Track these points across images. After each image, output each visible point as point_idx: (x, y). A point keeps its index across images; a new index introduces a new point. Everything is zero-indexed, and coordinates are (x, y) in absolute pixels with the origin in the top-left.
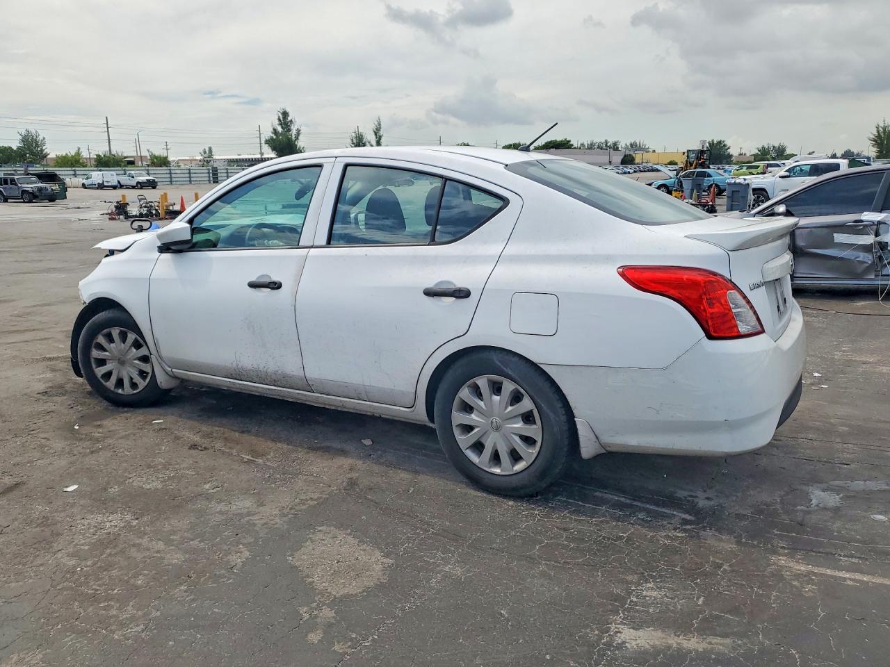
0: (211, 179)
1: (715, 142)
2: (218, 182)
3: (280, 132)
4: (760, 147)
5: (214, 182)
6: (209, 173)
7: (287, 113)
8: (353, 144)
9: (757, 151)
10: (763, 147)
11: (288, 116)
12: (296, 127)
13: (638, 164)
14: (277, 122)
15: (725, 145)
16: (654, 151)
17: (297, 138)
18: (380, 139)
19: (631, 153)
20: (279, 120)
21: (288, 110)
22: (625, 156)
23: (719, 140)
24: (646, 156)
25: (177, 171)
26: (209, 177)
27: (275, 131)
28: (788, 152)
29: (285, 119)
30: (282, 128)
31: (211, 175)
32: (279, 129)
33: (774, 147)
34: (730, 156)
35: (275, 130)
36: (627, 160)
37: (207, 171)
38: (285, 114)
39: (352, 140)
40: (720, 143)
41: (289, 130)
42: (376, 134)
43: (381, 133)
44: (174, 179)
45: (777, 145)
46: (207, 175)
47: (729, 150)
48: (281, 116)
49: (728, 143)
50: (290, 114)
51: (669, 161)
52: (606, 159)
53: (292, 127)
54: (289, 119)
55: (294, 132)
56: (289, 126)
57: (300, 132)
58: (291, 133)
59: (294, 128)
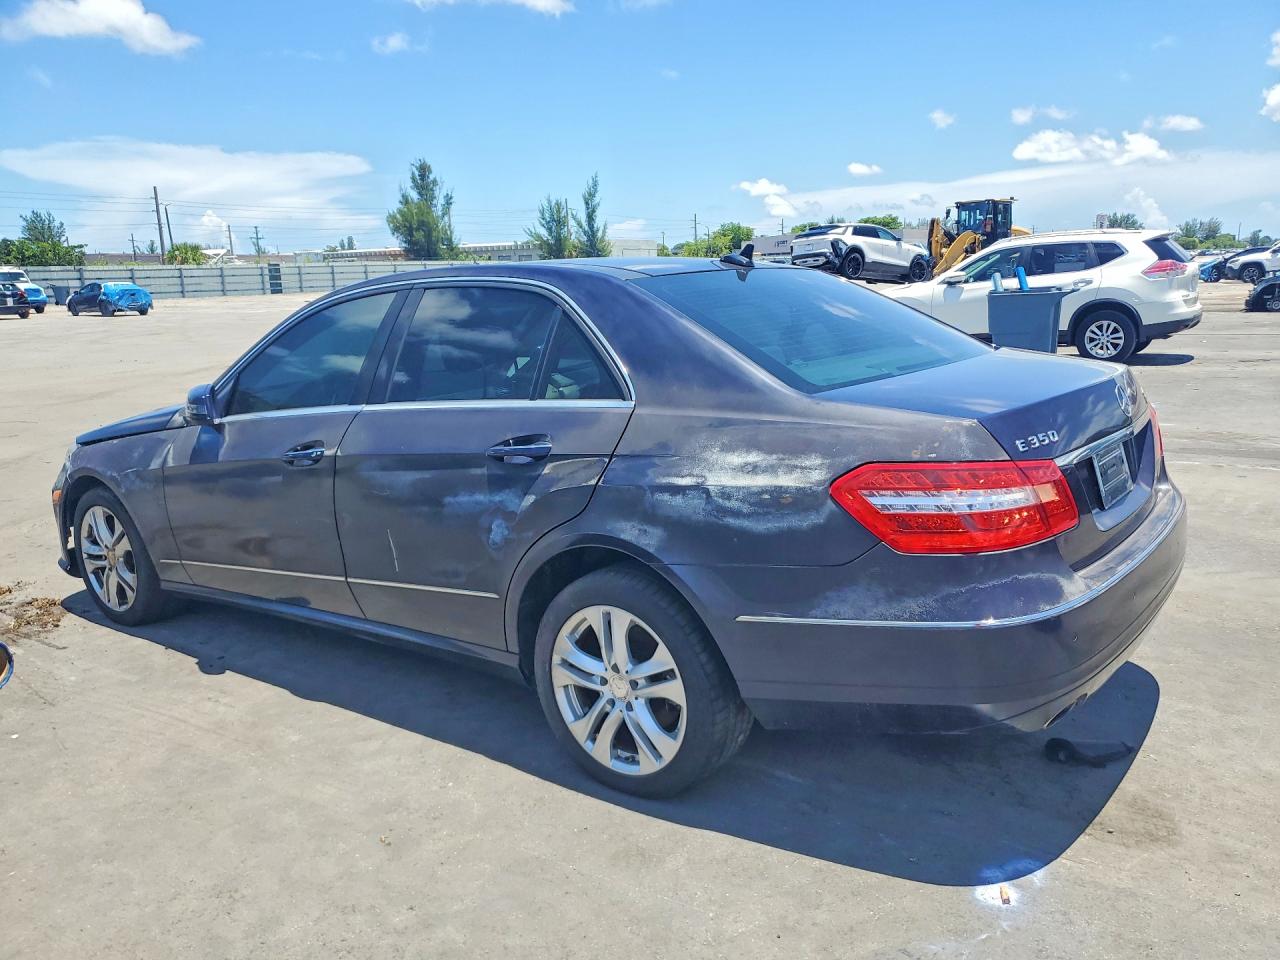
0: (268, 286)
1: (1119, 215)
2: (280, 292)
3: (416, 201)
4: (1183, 224)
5: (273, 292)
6: (261, 275)
7: (428, 168)
10: (1187, 224)
11: (430, 172)
12: (443, 192)
14: (409, 183)
15: (1133, 222)
17: (445, 212)
18: (594, 211)
20: (413, 179)
21: (429, 162)
23: (1126, 214)
25: (195, 273)
26: (263, 283)
27: (405, 200)
28: (1223, 231)
29: (423, 179)
30: (419, 193)
31: (267, 278)
32: (414, 195)
33: (1201, 223)
35: (406, 197)
37: (258, 272)
38: (424, 170)
40: (1125, 218)
41: (433, 198)
42: (587, 203)
43: (597, 199)
45: (1206, 220)
46: (259, 279)
48: (417, 173)
49: (1138, 219)
50: (433, 169)
53: (437, 193)
54: (432, 177)
55: (440, 201)
56: (432, 190)
57: (452, 201)
58: (435, 202)
59: (440, 193)
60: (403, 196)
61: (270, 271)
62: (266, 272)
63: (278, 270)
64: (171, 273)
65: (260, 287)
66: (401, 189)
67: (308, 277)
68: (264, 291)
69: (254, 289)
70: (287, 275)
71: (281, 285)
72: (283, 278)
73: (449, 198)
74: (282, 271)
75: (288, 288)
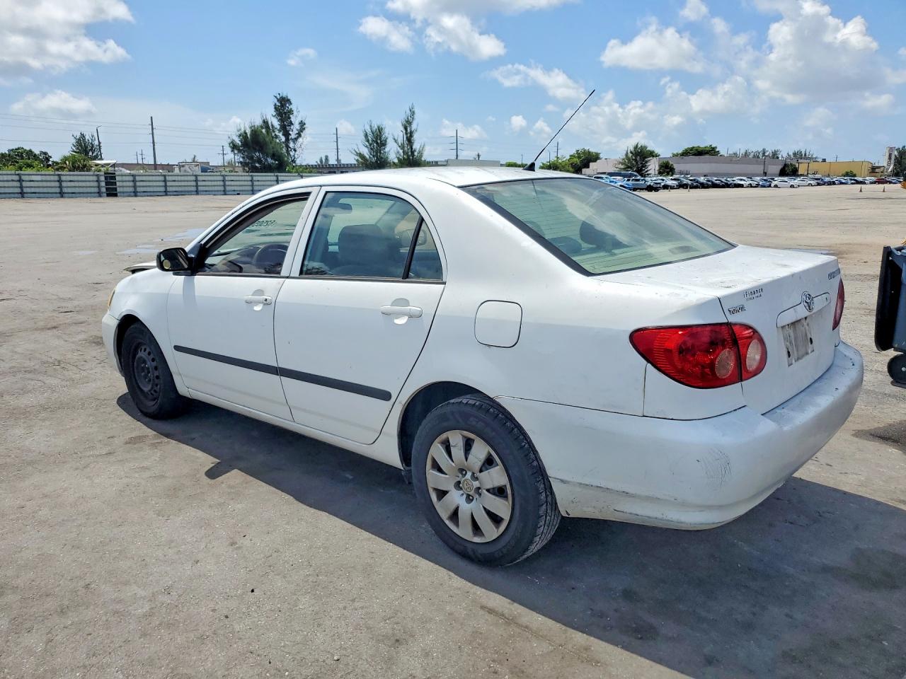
0: (104, 190)
2: (115, 195)
5: (109, 195)
6: (98, 181)
7: (288, 101)
8: (368, 141)
11: (290, 103)
12: (299, 119)
13: (801, 175)
14: (271, 111)
16: (824, 160)
17: (299, 135)
19: (794, 162)
20: (276, 109)
21: (290, 96)
22: (785, 165)
24: (813, 166)
25: (34, 178)
26: (99, 187)
29: (283, 108)
30: (279, 120)
31: (103, 184)
32: (275, 123)
35: (265, 122)
36: (789, 171)
37: (95, 178)
38: (284, 101)
39: (366, 136)
44: (25, 190)
46: (96, 184)
48: (278, 104)
50: (293, 101)
51: (844, 172)
52: (760, 169)
53: (293, 119)
54: (290, 107)
55: (296, 127)
56: (290, 118)
57: (305, 126)
58: (292, 127)
59: (296, 120)
61: (106, 178)
62: (102, 178)
63: (114, 178)
64: (10, 178)
65: (96, 190)
67: (141, 184)
68: (100, 194)
69: (91, 193)
70: (123, 181)
71: (116, 189)
72: (118, 184)
73: (302, 124)
74: (117, 178)
75: (123, 193)
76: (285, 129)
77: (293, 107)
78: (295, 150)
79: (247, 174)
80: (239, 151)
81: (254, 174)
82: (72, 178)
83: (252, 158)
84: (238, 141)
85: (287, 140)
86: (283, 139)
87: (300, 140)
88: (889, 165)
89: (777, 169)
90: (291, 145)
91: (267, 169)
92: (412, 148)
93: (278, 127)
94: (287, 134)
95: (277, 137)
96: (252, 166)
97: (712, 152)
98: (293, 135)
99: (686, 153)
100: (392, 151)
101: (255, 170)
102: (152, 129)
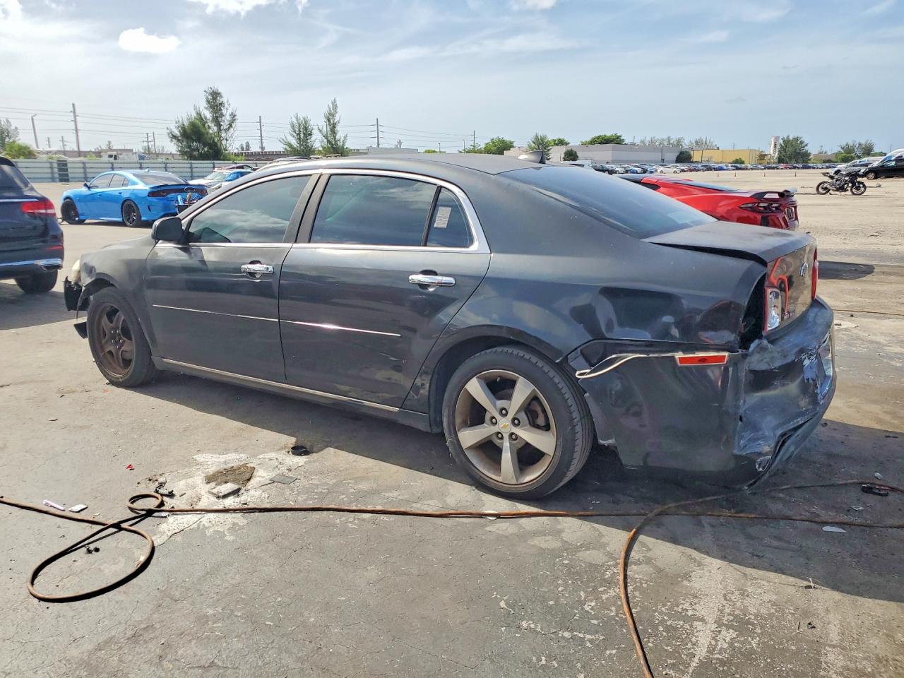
0: (57, 175)
1: (791, 138)
2: (67, 180)
3: (208, 117)
4: (844, 144)
5: (61, 180)
6: (51, 168)
7: (219, 94)
8: (295, 131)
9: (840, 149)
10: (847, 145)
11: (221, 97)
12: (230, 111)
13: (695, 161)
14: (203, 104)
15: (802, 143)
16: (718, 148)
17: (230, 126)
19: (690, 150)
20: (208, 102)
21: (220, 90)
22: (681, 152)
23: (796, 137)
24: (707, 154)
26: (52, 173)
28: (876, 150)
29: (215, 100)
30: (212, 112)
31: (56, 170)
32: (208, 114)
33: (860, 144)
34: (807, 155)
35: (199, 114)
36: (683, 158)
37: (48, 165)
38: (215, 95)
39: (293, 127)
40: (796, 139)
41: (222, 115)
45: (863, 142)
46: (49, 170)
47: (806, 148)
48: (210, 97)
49: (806, 139)
50: (223, 94)
51: (734, 159)
52: (658, 156)
53: (224, 111)
54: (221, 100)
55: (227, 118)
56: (221, 110)
57: (236, 118)
58: (223, 118)
59: (227, 112)
60: (198, 114)
61: (58, 165)
62: (55, 165)
63: (66, 165)
65: (50, 175)
66: (195, 109)
67: (91, 170)
68: (53, 180)
69: (45, 178)
70: (73, 168)
71: (67, 175)
72: (69, 170)
73: (233, 116)
74: (69, 165)
75: (74, 178)
76: (217, 121)
77: (224, 99)
78: (227, 140)
79: (187, 162)
80: (178, 141)
81: (193, 162)
82: (27, 165)
83: (189, 147)
84: (177, 132)
85: (220, 130)
86: (215, 129)
87: (231, 130)
88: (774, 153)
89: (674, 156)
90: (223, 135)
91: (203, 157)
92: (335, 139)
93: (211, 118)
94: (219, 125)
95: (209, 127)
96: (189, 154)
97: (616, 141)
98: (224, 126)
99: (593, 142)
100: (317, 141)
101: (192, 157)
102: (75, 116)
